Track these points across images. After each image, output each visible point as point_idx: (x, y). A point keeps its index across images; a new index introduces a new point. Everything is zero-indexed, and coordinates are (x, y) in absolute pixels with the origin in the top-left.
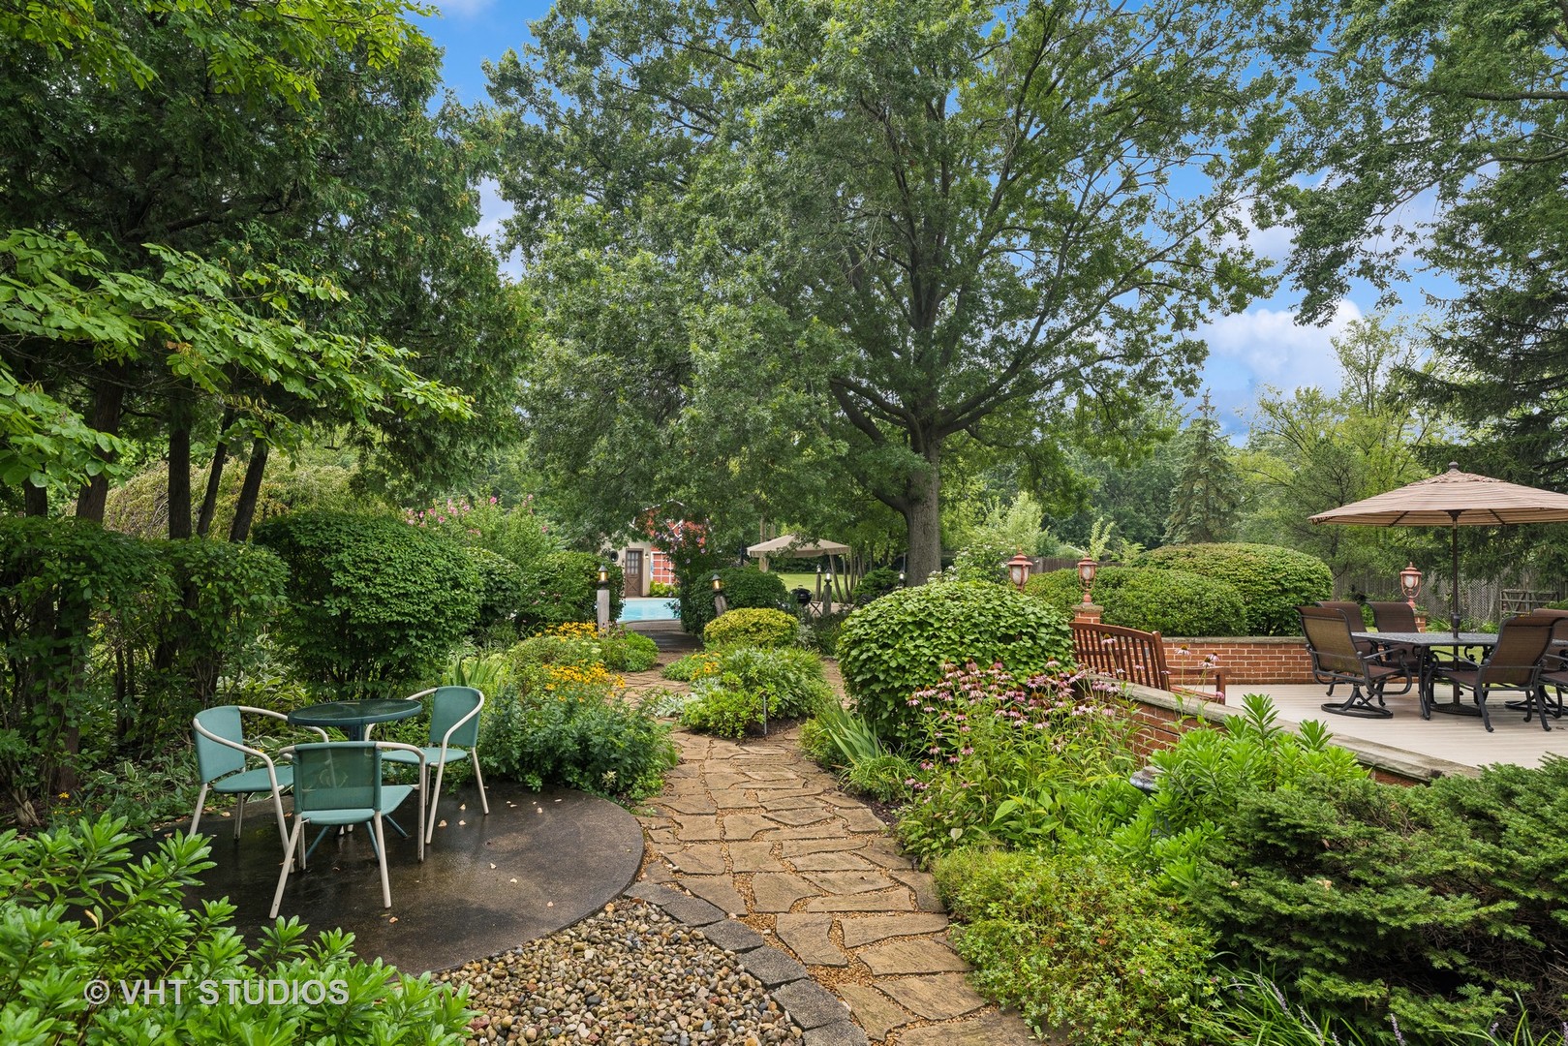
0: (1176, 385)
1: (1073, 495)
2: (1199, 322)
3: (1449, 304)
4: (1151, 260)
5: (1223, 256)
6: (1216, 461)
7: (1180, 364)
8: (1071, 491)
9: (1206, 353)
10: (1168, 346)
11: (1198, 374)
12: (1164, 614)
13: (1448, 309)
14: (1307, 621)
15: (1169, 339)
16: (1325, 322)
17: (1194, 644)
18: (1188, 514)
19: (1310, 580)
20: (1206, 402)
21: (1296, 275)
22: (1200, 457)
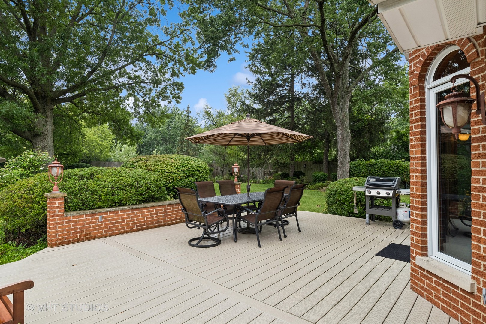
0: (173, 98)
1: (135, 138)
2: (180, 75)
3: (253, 84)
4: (159, 44)
5: (187, 50)
6: (191, 129)
7: (174, 90)
8: (133, 136)
9: (183, 88)
10: (169, 82)
11: (181, 95)
12: (113, 194)
13: (253, 86)
14: (181, 195)
15: (170, 80)
16: (213, 70)
17: (133, 210)
18: (182, 147)
19: (199, 171)
20: (188, 109)
21: (203, 50)
22: (186, 128)
